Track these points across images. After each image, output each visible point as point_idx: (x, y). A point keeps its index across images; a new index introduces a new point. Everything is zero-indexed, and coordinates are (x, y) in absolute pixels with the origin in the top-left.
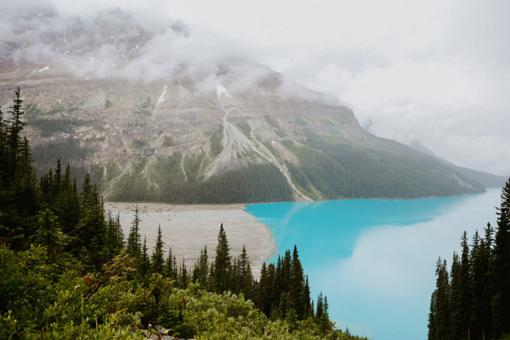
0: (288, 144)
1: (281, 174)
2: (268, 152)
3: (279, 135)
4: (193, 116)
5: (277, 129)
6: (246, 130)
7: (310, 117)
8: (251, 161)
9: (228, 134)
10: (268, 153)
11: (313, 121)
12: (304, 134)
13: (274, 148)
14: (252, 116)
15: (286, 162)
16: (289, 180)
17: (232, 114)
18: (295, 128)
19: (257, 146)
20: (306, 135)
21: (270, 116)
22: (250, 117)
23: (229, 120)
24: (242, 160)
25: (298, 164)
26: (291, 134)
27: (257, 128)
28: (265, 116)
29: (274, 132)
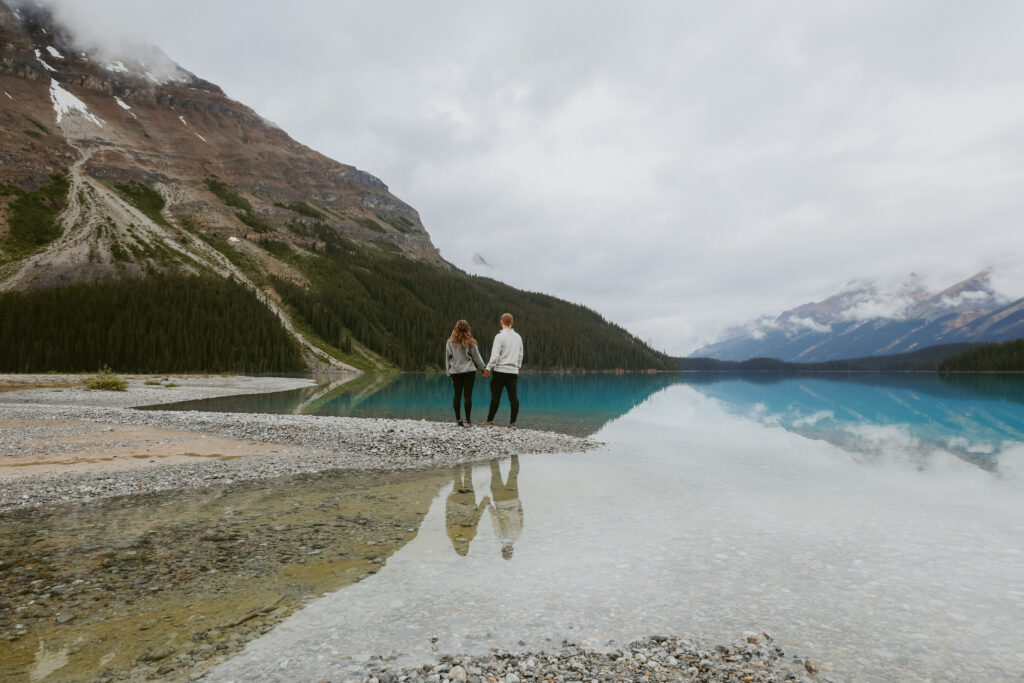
0: (276, 249)
2: (220, 257)
3: (249, 224)
5: (244, 212)
6: (151, 204)
7: (328, 207)
8: (160, 269)
9: (81, 200)
10: (219, 259)
11: (334, 214)
12: (317, 235)
13: (238, 250)
14: (170, 177)
15: (274, 281)
16: (286, 322)
18: (294, 220)
19: (184, 242)
20: (323, 239)
21: (224, 184)
22: (164, 177)
24: (127, 265)
25: (307, 289)
26: (284, 230)
27: (184, 202)
28: (207, 181)
29: (236, 219)
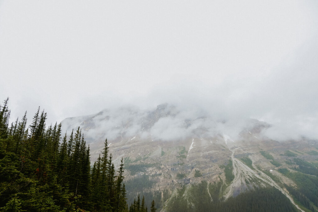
0: (283, 171)
1: (284, 196)
2: (269, 178)
3: (275, 165)
4: (211, 156)
5: (272, 160)
6: (248, 163)
7: (297, 150)
8: (257, 186)
9: (236, 166)
10: (269, 179)
11: (298, 152)
12: (295, 163)
13: (273, 175)
14: (251, 153)
15: (285, 186)
16: (292, 202)
17: (237, 152)
18: (287, 159)
19: (259, 174)
20: (297, 164)
21: (264, 151)
22: (250, 153)
23: (235, 156)
24: (249, 185)
25: (296, 187)
26: (284, 164)
27: (257, 161)
28: (260, 152)
29: (270, 163)
